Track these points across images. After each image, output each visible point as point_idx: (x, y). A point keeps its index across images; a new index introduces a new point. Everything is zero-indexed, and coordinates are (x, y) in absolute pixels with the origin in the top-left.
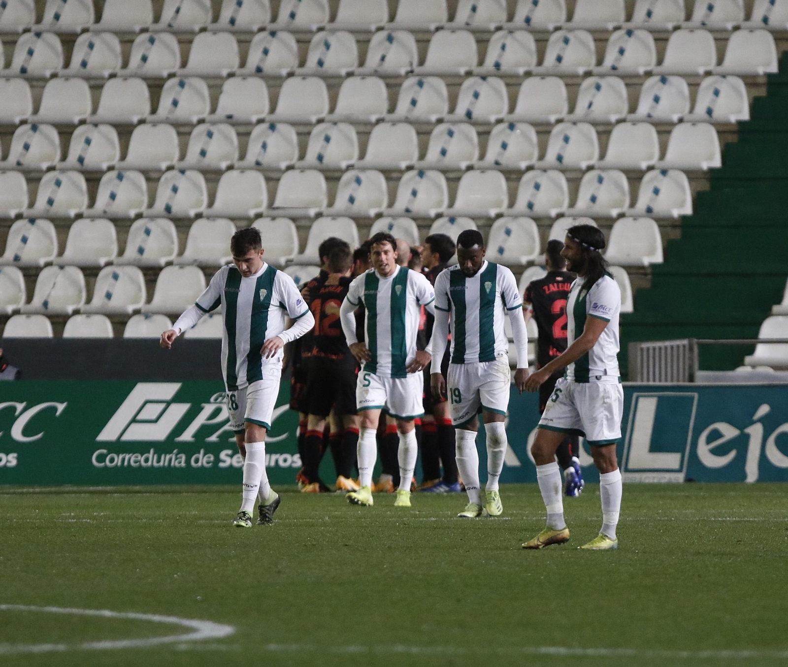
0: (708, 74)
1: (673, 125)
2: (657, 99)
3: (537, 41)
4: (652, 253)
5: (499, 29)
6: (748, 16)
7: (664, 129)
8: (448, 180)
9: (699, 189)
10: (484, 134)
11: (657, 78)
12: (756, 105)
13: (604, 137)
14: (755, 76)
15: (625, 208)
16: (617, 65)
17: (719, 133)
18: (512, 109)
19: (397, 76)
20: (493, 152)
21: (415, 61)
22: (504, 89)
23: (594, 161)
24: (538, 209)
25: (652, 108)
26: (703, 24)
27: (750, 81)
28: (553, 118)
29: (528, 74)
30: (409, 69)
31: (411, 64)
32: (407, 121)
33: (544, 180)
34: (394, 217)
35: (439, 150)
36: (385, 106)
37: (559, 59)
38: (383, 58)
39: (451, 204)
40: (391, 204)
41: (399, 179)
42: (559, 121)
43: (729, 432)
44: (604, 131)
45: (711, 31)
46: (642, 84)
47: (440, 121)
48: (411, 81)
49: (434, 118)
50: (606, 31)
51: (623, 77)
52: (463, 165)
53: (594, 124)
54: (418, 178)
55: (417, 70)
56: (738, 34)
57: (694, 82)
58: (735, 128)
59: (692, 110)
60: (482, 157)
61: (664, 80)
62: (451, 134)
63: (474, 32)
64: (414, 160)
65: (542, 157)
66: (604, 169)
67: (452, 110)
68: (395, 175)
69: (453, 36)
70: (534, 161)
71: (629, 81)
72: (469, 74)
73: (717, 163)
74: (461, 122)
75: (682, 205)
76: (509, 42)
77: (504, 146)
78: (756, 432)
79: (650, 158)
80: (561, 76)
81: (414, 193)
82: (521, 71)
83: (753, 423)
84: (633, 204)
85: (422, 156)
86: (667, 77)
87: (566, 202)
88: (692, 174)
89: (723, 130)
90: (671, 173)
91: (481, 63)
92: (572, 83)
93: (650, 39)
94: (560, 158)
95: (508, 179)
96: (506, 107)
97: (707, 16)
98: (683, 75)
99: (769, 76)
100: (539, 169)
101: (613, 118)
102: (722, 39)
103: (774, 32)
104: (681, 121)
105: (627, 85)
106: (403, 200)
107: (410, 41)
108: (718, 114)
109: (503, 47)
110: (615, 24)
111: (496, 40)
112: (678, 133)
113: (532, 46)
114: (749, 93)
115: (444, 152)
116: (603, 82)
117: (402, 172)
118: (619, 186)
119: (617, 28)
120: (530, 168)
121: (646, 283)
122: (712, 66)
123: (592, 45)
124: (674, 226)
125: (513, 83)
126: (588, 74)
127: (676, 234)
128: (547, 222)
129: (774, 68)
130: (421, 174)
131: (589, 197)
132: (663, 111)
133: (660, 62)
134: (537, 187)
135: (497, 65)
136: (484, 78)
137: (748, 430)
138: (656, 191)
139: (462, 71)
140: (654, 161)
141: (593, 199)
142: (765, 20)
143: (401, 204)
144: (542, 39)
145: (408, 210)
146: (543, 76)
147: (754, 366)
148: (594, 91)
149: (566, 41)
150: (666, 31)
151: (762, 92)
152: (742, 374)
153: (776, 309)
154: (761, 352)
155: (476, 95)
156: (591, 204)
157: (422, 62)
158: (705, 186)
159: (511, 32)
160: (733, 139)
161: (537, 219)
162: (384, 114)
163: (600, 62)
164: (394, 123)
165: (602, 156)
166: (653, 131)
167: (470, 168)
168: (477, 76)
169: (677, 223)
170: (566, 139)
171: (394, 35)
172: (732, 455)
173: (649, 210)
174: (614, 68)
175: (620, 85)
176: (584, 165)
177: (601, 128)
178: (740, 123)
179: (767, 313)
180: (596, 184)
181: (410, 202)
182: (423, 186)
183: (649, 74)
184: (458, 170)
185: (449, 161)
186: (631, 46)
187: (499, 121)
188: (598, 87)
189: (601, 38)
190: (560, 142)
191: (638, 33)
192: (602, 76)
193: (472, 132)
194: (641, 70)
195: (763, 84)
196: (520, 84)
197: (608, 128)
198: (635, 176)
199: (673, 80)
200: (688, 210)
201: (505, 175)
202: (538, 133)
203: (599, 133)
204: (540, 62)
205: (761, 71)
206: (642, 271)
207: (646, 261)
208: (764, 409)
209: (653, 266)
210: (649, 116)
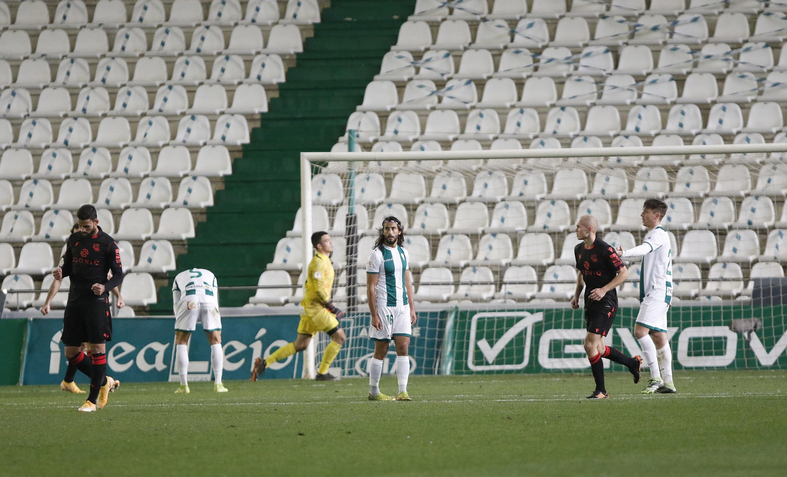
0: (222, 113)
1: (200, 147)
2: (189, 131)
3: (110, 94)
4: (188, 231)
5: (85, 86)
6: (248, 75)
7: (194, 150)
8: (53, 185)
9: (217, 189)
10: (76, 156)
11: (190, 117)
12: (254, 133)
13: (155, 156)
14: (253, 114)
15: (170, 202)
16: (162, 109)
17: (230, 151)
18: (94, 139)
19: (19, 118)
20: (82, 167)
21: (30, 109)
22: (89, 126)
23: (149, 172)
24: (113, 204)
25: (186, 136)
26: (219, 81)
27: (250, 117)
28: (121, 144)
29: (105, 115)
30: (26, 113)
31: (28, 110)
32: (25, 147)
33: (116, 185)
34: (18, 210)
35: (47, 166)
36: (11, 138)
37: (125, 105)
38: (9, 107)
39: (56, 202)
40: (16, 202)
41: (21, 185)
42: (125, 146)
43: (240, 347)
44: (155, 152)
45: (224, 85)
46: (179, 121)
47: (47, 147)
48: (28, 121)
49: (43, 146)
50: (155, 87)
51: (166, 116)
52: (63, 176)
53: (149, 147)
54: (33, 185)
55: (32, 114)
56: (241, 87)
57: (213, 119)
58: (241, 148)
59: (212, 137)
60: (75, 170)
61: (193, 118)
62: (54, 155)
63: (68, 88)
64: (31, 173)
65: (114, 169)
66: (155, 177)
67: (55, 140)
68: (18, 183)
69: (55, 91)
70: (109, 172)
71: (170, 119)
72: (66, 116)
73: (229, 171)
74: (61, 147)
75: (207, 199)
76: (92, 95)
77: (90, 163)
78: (257, 346)
79: (186, 169)
80: (126, 117)
81: (31, 195)
82: (100, 114)
83: (256, 341)
84: (174, 199)
85: (36, 171)
86: (195, 116)
87: (131, 199)
88: (213, 179)
89: (232, 150)
90: (199, 178)
91: (73, 109)
92: (134, 121)
93: (183, 91)
94: (126, 170)
95: (92, 185)
96: (90, 137)
97: (221, 76)
98: (206, 115)
99: (262, 114)
100: (113, 177)
101: (161, 143)
102: (231, 91)
103: (264, 85)
104: (205, 144)
105: (169, 122)
106: (24, 199)
107: (27, 95)
108: (230, 139)
109: (88, 98)
110: (161, 82)
111: (83, 93)
112: (203, 152)
113: (107, 97)
114: (249, 125)
115: (50, 168)
116: (153, 120)
117: (23, 181)
118: (165, 187)
119: (162, 85)
120: (107, 177)
121: (184, 251)
122: (224, 108)
123: (146, 96)
124: (202, 213)
125: (95, 121)
126: (144, 115)
127: (203, 218)
128: (118, 212)
129: (265, 109)
130: (35, 182)
131: (146, 195)
132: (192, 138)
133: (191, 106)
134: (112, 189)
135: (84, 110)
136: (76, 119)
137: (252, 346)
138: (190, 191)
139: (61, 114)
140: (188, 171)
141: (149, 197)
142: (259, 78)
143: (23, 201)
144: (113, 93)
145: (27, 206)
146: (114, 117)
147: (255, 304)
148: (147, 125)
149: (129, 93)
150: (194, 86)
151: (258, 125)
152: (248, 310)
153: (269, 266)
154: (260, 294)
155: (71, 130)
156: (147, 199)
157: (34, 109)
158: (221, 186)
159: (93, 88)
160: (239, 155)
161: (111, 210)
162: (10, 143)
163: (151, 107)
164: (17, 149)
165: (154, 168)
166: (187, 151)
167: (67, 178)
168: (71, 117)
169: (203, 211)
170: (130, 158)
171: (16, 91)
172: (242, 361)
173: (185, 203)
174: (160, 111)
175: (165, 122)
176: (142, 175)
177: (153, 150)
178: (244, 145)
179: (263, 269)
180: (150, 186)
181: (29, 200)
182: (37, 190)
183: (183, 114)
184: (60, 179)
185: (54, 173)
186: (171, 95)
187: (86, 147)
188: (150, 123)
189: (152, 91)
190: (126, 159)
191: (175, 87)
192: (153, 116)
193: (69, 154)
194: (179, 112)
195: (258, 119)
196: (99, 122)
197: (157, 150)
198: (176, 181)
199: (199, 117)
200: (211, 202)
201: (91, 182)
202: (112, 154)
203: (151, 153)
204: (112, 108)
205: (257, 111)
206: (182, 243)
207: (184, 236)
208: (262, 332)
209: (189, 239)
210: (184, 141)
